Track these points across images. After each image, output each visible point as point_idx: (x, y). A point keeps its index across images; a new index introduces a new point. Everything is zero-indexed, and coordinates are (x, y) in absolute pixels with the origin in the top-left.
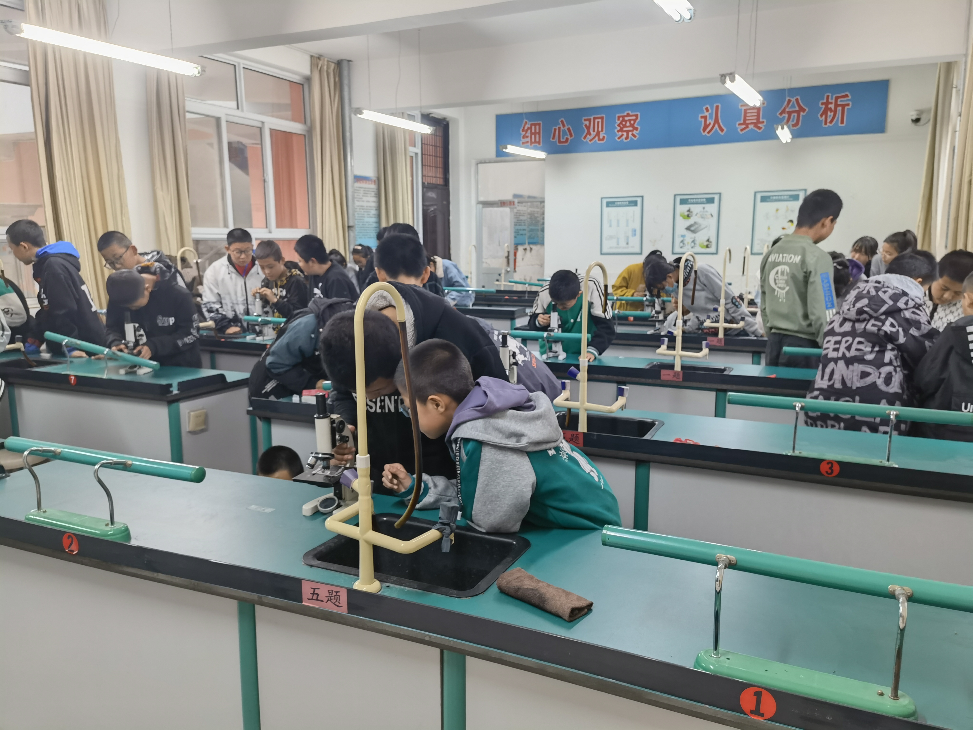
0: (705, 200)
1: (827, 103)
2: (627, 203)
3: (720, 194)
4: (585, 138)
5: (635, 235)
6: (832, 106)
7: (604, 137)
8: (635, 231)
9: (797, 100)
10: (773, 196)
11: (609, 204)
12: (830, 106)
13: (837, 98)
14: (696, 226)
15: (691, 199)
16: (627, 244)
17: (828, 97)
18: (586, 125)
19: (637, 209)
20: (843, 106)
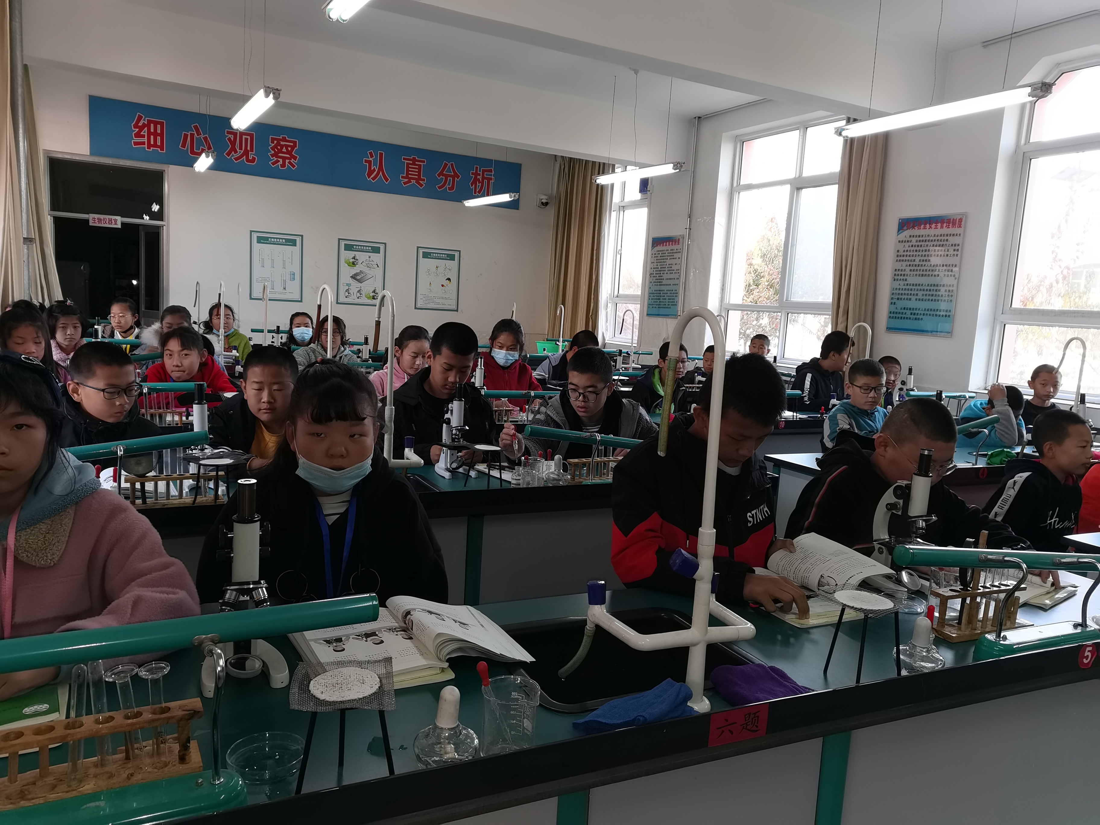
0: (370, 248)
1: (476, 174)
2: (284, 241)
3: (385, 244)
4: (228, 154)
5: (294, 279)
6: (480, 177)
7: (254, 159)
8: (294, 274)
9: (452, 165)
10: (433, 253)
11: (260, 240)
12: (478, 177)
13: (484, 171)
14: (362, 275)
15: (356, 245)
16: (285, 289)
17: (477, 168)
18: (229, 139)
19: (297, 249)
20: (489, 179)
